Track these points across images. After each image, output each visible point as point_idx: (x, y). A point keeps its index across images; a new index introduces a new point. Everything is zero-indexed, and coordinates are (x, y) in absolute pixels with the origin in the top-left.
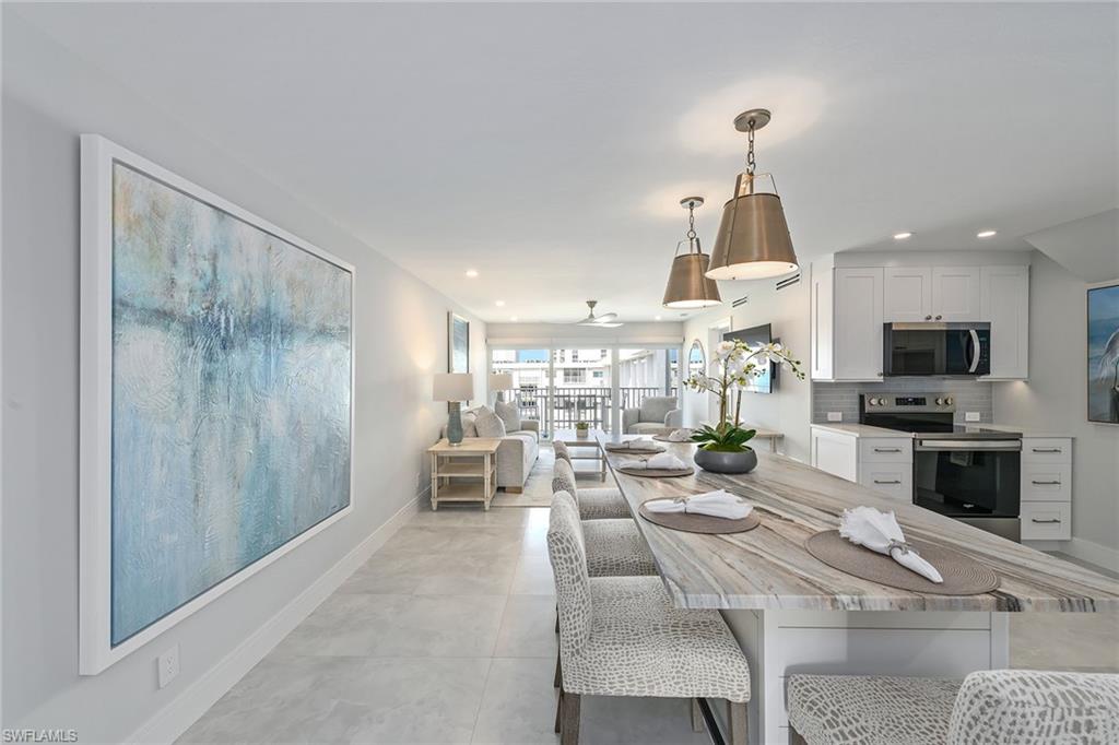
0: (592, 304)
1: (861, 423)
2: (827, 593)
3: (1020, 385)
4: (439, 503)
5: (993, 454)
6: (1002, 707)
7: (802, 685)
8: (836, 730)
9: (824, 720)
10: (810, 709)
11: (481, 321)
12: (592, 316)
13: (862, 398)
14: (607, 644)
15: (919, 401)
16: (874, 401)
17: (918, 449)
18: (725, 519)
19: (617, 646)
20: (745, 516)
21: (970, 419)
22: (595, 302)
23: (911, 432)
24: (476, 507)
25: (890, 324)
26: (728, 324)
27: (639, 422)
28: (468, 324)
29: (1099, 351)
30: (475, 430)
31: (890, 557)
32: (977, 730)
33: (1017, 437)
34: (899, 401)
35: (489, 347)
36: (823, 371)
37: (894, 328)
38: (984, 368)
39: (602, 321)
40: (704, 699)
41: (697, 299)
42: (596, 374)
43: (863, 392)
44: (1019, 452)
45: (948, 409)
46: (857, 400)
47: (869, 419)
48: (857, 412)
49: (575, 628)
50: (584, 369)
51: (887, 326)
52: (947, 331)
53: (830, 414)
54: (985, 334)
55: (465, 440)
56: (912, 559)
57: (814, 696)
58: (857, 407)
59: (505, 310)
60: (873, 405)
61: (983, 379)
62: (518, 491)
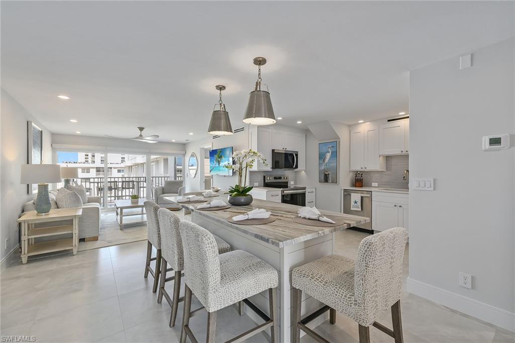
0: (141, 129)
1: (264, 186)
2: (316, 232)
3: (303, 172)
4: (29, 257)
5: (296, 194)
6: (373, 244)
7: (298, 271)
8: (315, 279)
9: (310, 278)
10: (304, 276)
11: (50, 132)
12: (141, 135)
13: (264, 177)
14: (228, 282)
15: (280, 178)
16: (268, 178)
17: (283, 194)
18: (263, 219)
19: (232, 282)
20: (268, 217)
21: (291, 184)
22: (143, 128)
23: (280, 188)
24: (67, 254)
25: (274, 150)
26: (211, 146)
27: (163, 194)
28: (41, 132)
29: (321, 162)
30: (56, 203)
31: (318, 220)
32: (366, 254)
33: (304, 188)
34: (275, 178)
35: (54, 150)
36: (255, 168)
37: (275, 151)
38: (297, 167)
39: (148, 140)
40: (246, 299)
41: (224, 131)
42: (119, 171)
43: (265, 175)
44: (305, 193)
45: (286, 181)
46: (263, 178)
47: (267, 185)
48: (263, 182)
49: (215, 279)
50: (111, 168)
51: (273, 151)
52: (285, 153)
53: (255, 183)
54: (297, 155)
55: (51, 211)
56: (325, 219)
57: (304, 272)
58: (263, 180)
59: (74, 126)
60: (268, 180)
61: (296, 170)
62: (96, 239)
